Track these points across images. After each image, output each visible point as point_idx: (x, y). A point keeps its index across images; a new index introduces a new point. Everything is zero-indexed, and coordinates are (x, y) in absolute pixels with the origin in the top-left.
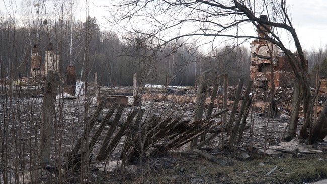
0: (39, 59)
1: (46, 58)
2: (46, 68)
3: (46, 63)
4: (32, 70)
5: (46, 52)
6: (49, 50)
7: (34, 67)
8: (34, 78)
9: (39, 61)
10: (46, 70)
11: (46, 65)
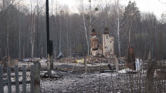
0: (97, 40)
1: (103, 40)
2: (104, 48)
3: (104, 44)
4: (91, 50)
5: (103, 35)
6: (105, 33)
7: (93, 47)
8: (94, 57)
9: (97, 43)
10: (104, 49)
11: (104, 46)
